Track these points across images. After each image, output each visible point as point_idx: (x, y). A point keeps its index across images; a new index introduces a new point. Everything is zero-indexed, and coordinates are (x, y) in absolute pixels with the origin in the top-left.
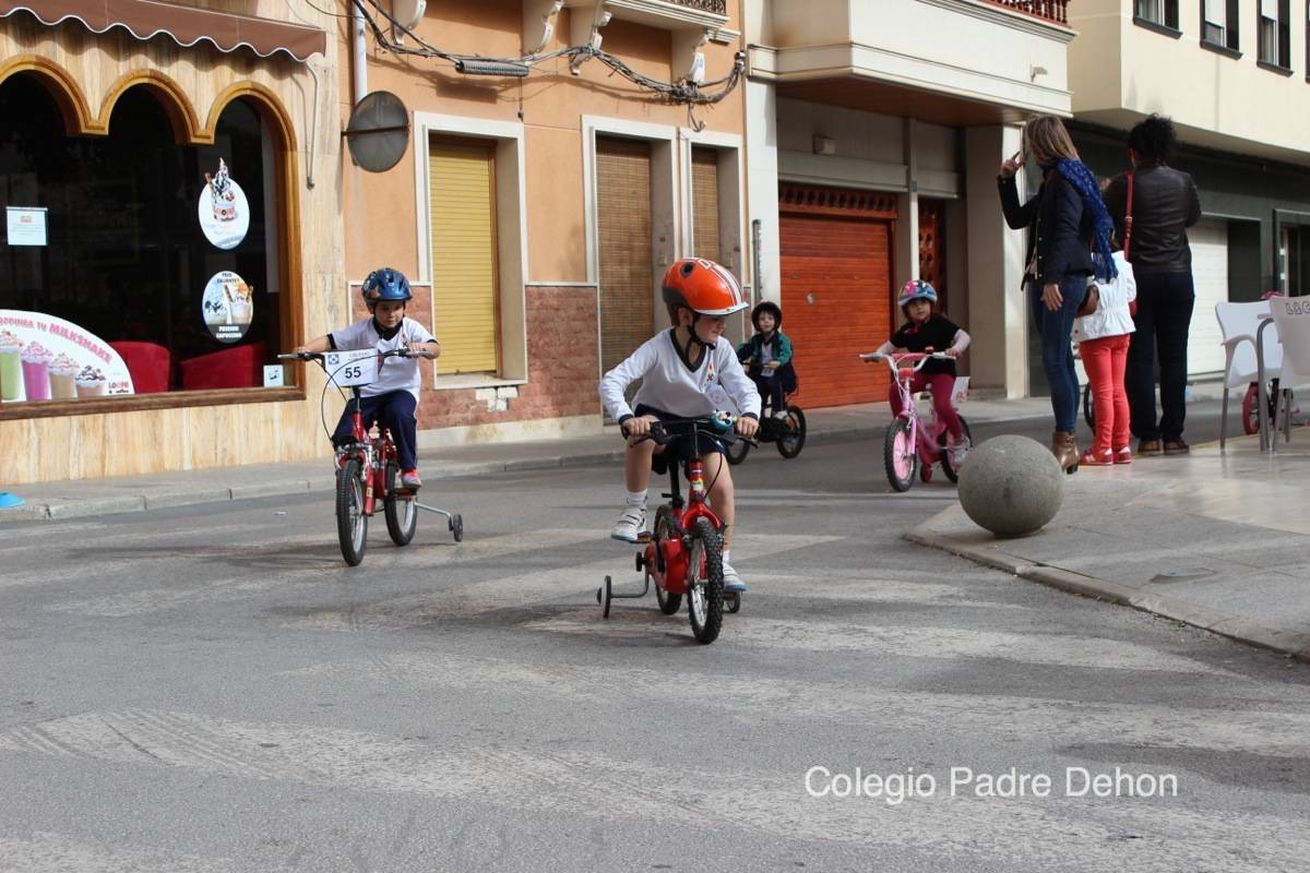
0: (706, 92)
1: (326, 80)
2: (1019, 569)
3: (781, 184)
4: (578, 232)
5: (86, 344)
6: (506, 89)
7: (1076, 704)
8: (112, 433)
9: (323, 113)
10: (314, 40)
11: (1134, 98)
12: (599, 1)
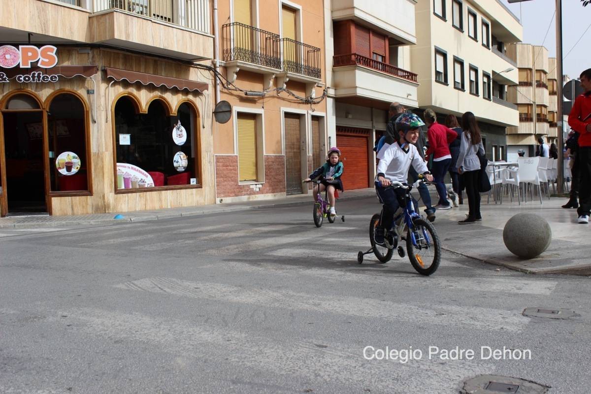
0: (315, 101)
1: (208, 97)
3: (337, 126)
4: (279, 142)
5: (141, 172)
6: (259, 100)
8: (148, 197)
9: (208, 107)
10: (205, 86)
11: (436, 102)
12: (285, 75)
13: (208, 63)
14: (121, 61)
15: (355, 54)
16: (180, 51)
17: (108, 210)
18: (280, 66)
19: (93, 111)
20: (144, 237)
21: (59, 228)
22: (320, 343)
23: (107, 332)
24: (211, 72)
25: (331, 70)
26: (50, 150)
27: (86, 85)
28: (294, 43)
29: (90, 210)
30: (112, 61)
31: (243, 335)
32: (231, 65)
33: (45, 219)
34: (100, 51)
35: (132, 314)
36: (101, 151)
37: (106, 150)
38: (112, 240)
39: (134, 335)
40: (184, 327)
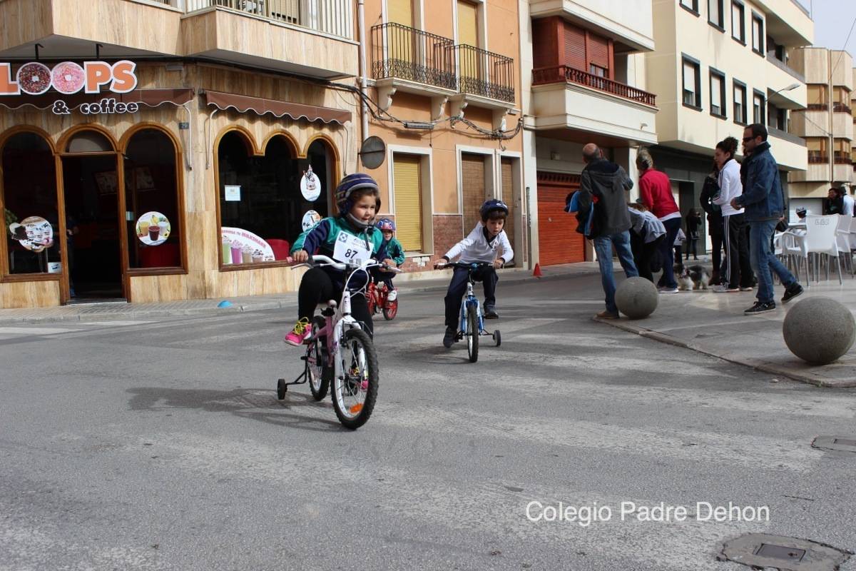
0: (507, 135)
1: (352, 131)
2: (641, 333)
3: (538, 173)
4: (454, 196)
5: (256, 240)
6: (425, 134)
7: (667, 389)
8: (266, 277)
9: (350, 146)
10: (347, 116)
11: (683, 136)
12: (462, 98)
13: (351, 82)
14: (226, 81)
15: (564, 67)
16: (310, 65)
17: (210, 294)
18: (454, 84)
19: (188, 153)
20: (261, 333)
21: (142, 320)
22: (512, 484)
23: (208, 467)
24: (355, 94)
25: (529, 90)
26: (127, 211)
27: (178, 116)
28: (475, 52)
29: (184, 295)
30: (214, 81)
31: (402, 472)
32: (385, 84)
33: (121, 307)
34: (197, 66)
35: (243, 441)
36: (198, 209)
37: (207, 209)
38: (216, 337)
39: (245, 472)
40: (316, 460)
